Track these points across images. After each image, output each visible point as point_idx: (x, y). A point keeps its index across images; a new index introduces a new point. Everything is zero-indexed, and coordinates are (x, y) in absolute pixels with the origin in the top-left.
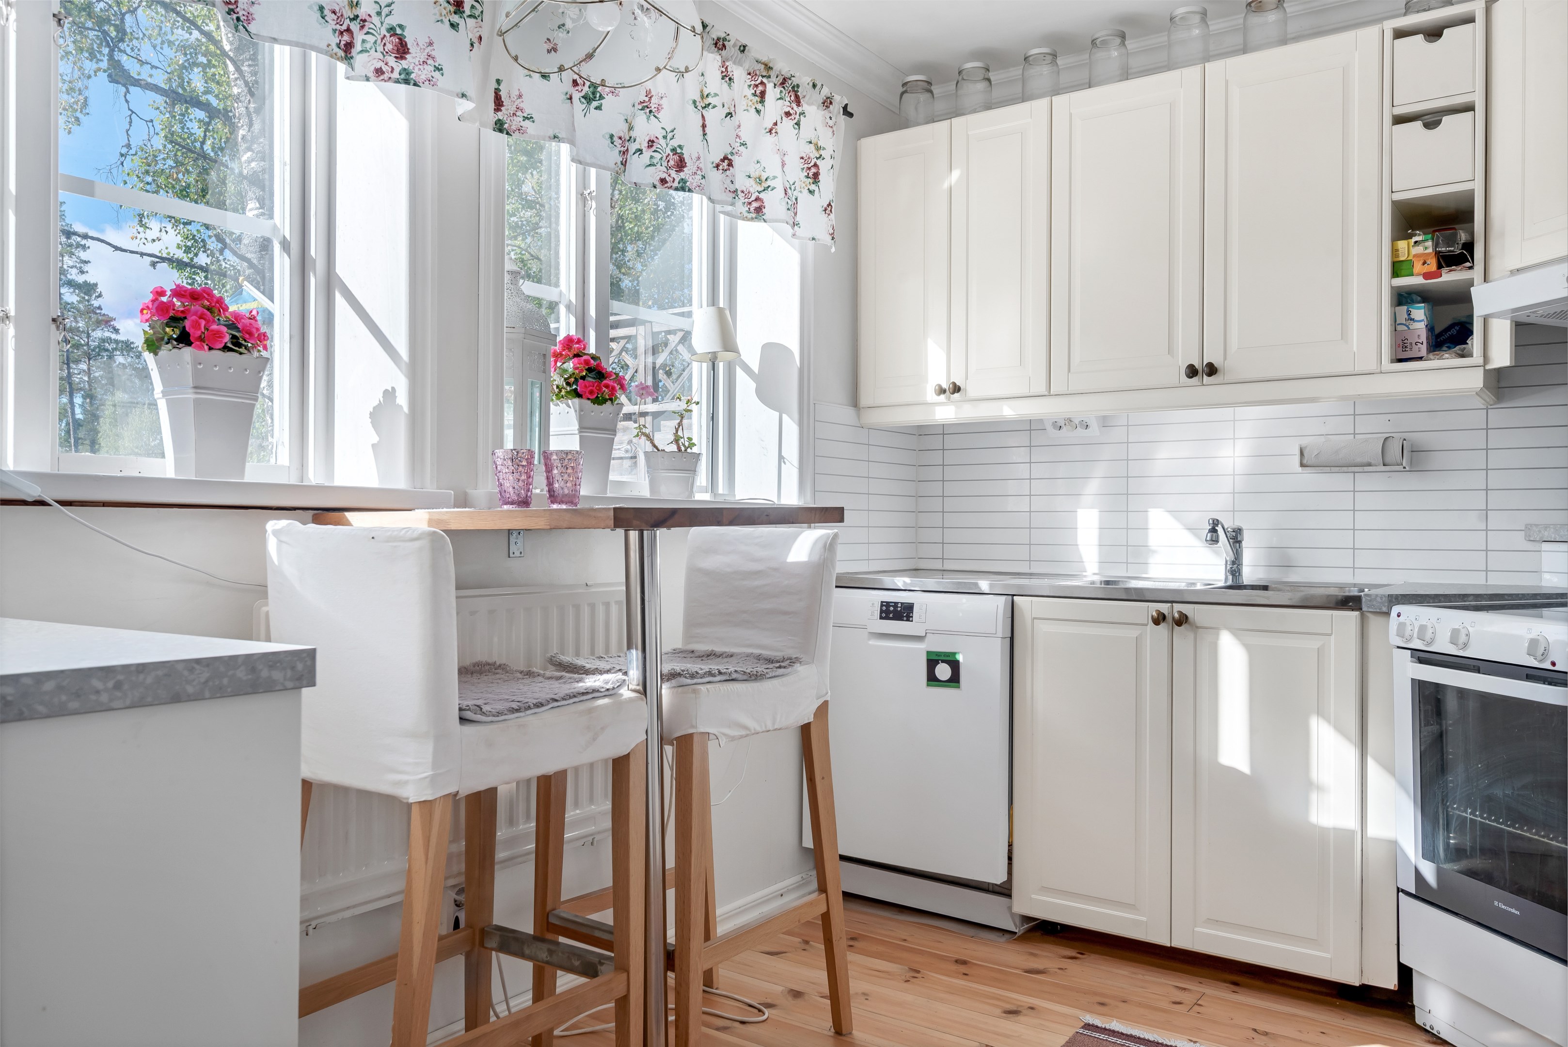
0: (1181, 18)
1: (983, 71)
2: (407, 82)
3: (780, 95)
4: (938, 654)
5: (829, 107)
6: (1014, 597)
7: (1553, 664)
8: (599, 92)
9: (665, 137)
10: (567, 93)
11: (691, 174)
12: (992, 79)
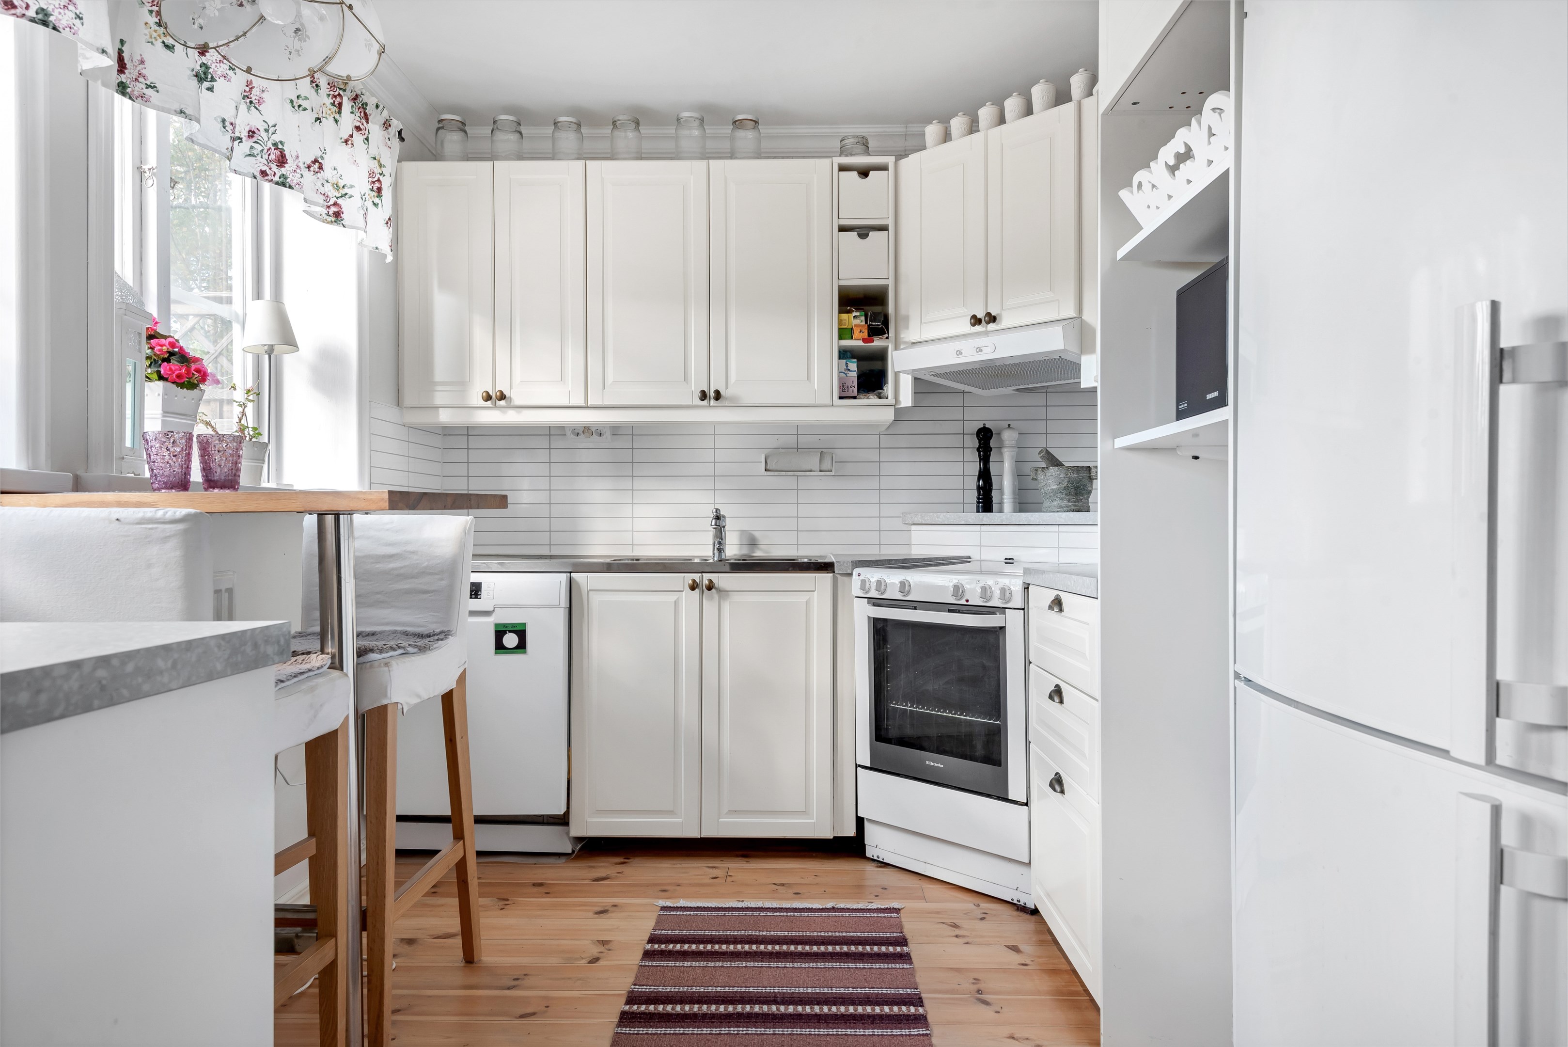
0: (686, 120)
1: (515, 124)
2: (45, 23)
3: (352, 109)
4: (505, 625)
5: (388, 129)
6: (572, 574)
7: (967, 601)
8: (210, 73)
9: (267, 131)
10: (193, 70)
11: (292, 171)
12: (523, 132)
